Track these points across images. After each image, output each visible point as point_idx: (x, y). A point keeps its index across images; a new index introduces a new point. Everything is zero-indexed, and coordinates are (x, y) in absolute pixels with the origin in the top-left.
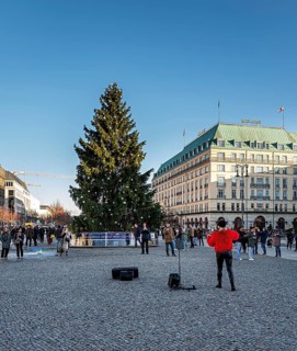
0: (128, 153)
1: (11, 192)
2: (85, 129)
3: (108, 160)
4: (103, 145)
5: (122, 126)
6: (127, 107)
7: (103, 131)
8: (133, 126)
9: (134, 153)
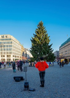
0: (44, 40)
1: (26, 53)
2: (34, 34)
3: (38, 42)
4: (37, 38)
5: (43, 32)
6: (44, 27)
7: (38, 34)
8: (46, 32)
9: (46, 39)
